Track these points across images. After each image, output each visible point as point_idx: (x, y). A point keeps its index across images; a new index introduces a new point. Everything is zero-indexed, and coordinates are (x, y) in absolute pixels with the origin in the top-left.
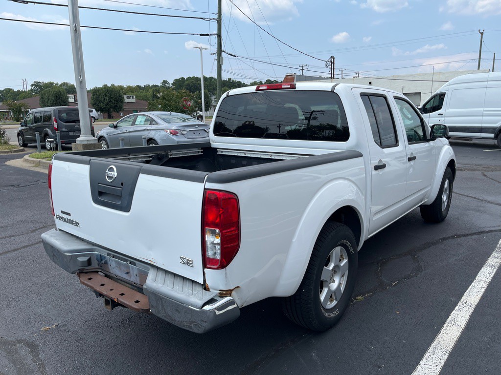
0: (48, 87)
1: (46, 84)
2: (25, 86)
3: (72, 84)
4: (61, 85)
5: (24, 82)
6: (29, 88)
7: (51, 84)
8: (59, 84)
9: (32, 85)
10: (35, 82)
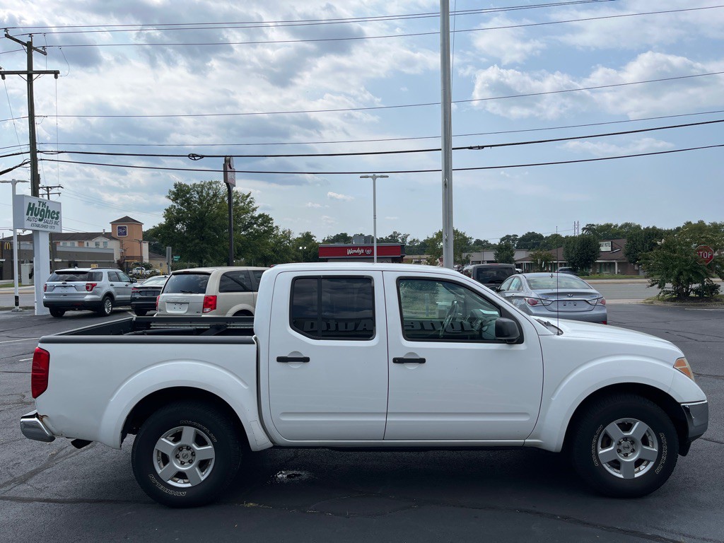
0: (604, 231)
1: (601, 226)
2: (576, 230)
3: (637, 224)
4: (622, 227)
5: (576, 225)
6: (580, 233)
7: (608, 226)
8: (620, 225)
9: (584, 229)
10: (588, 225)
